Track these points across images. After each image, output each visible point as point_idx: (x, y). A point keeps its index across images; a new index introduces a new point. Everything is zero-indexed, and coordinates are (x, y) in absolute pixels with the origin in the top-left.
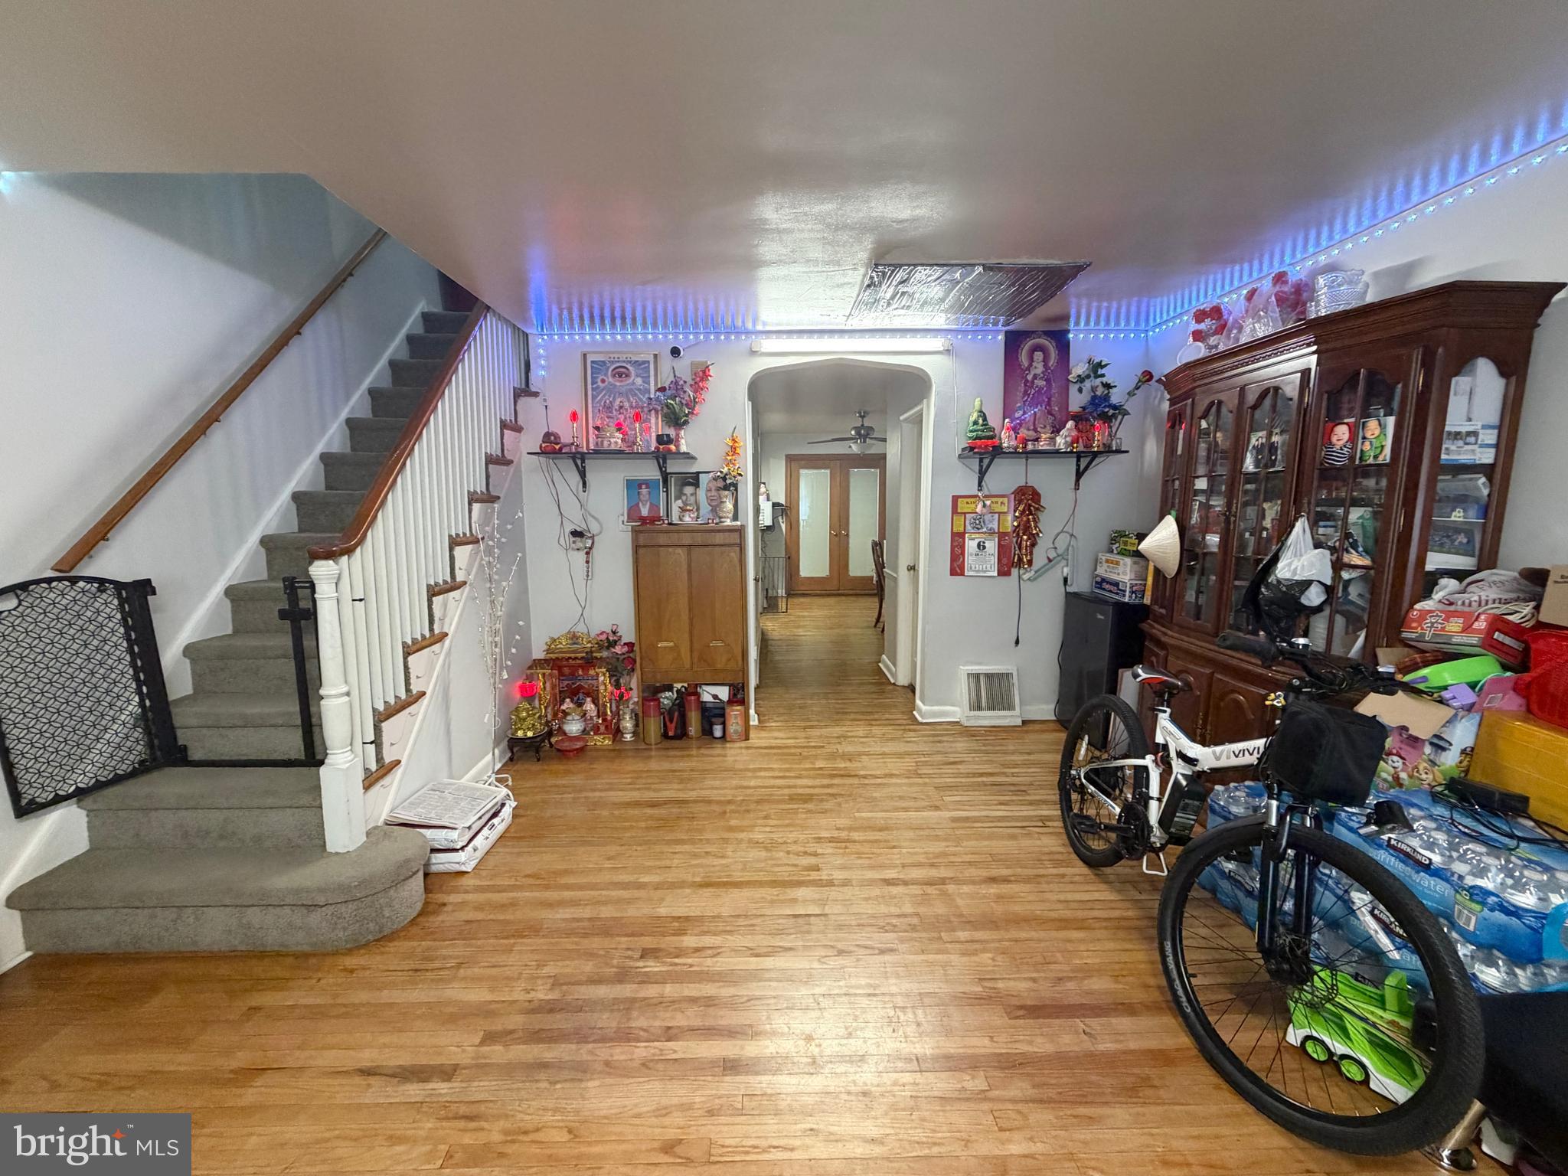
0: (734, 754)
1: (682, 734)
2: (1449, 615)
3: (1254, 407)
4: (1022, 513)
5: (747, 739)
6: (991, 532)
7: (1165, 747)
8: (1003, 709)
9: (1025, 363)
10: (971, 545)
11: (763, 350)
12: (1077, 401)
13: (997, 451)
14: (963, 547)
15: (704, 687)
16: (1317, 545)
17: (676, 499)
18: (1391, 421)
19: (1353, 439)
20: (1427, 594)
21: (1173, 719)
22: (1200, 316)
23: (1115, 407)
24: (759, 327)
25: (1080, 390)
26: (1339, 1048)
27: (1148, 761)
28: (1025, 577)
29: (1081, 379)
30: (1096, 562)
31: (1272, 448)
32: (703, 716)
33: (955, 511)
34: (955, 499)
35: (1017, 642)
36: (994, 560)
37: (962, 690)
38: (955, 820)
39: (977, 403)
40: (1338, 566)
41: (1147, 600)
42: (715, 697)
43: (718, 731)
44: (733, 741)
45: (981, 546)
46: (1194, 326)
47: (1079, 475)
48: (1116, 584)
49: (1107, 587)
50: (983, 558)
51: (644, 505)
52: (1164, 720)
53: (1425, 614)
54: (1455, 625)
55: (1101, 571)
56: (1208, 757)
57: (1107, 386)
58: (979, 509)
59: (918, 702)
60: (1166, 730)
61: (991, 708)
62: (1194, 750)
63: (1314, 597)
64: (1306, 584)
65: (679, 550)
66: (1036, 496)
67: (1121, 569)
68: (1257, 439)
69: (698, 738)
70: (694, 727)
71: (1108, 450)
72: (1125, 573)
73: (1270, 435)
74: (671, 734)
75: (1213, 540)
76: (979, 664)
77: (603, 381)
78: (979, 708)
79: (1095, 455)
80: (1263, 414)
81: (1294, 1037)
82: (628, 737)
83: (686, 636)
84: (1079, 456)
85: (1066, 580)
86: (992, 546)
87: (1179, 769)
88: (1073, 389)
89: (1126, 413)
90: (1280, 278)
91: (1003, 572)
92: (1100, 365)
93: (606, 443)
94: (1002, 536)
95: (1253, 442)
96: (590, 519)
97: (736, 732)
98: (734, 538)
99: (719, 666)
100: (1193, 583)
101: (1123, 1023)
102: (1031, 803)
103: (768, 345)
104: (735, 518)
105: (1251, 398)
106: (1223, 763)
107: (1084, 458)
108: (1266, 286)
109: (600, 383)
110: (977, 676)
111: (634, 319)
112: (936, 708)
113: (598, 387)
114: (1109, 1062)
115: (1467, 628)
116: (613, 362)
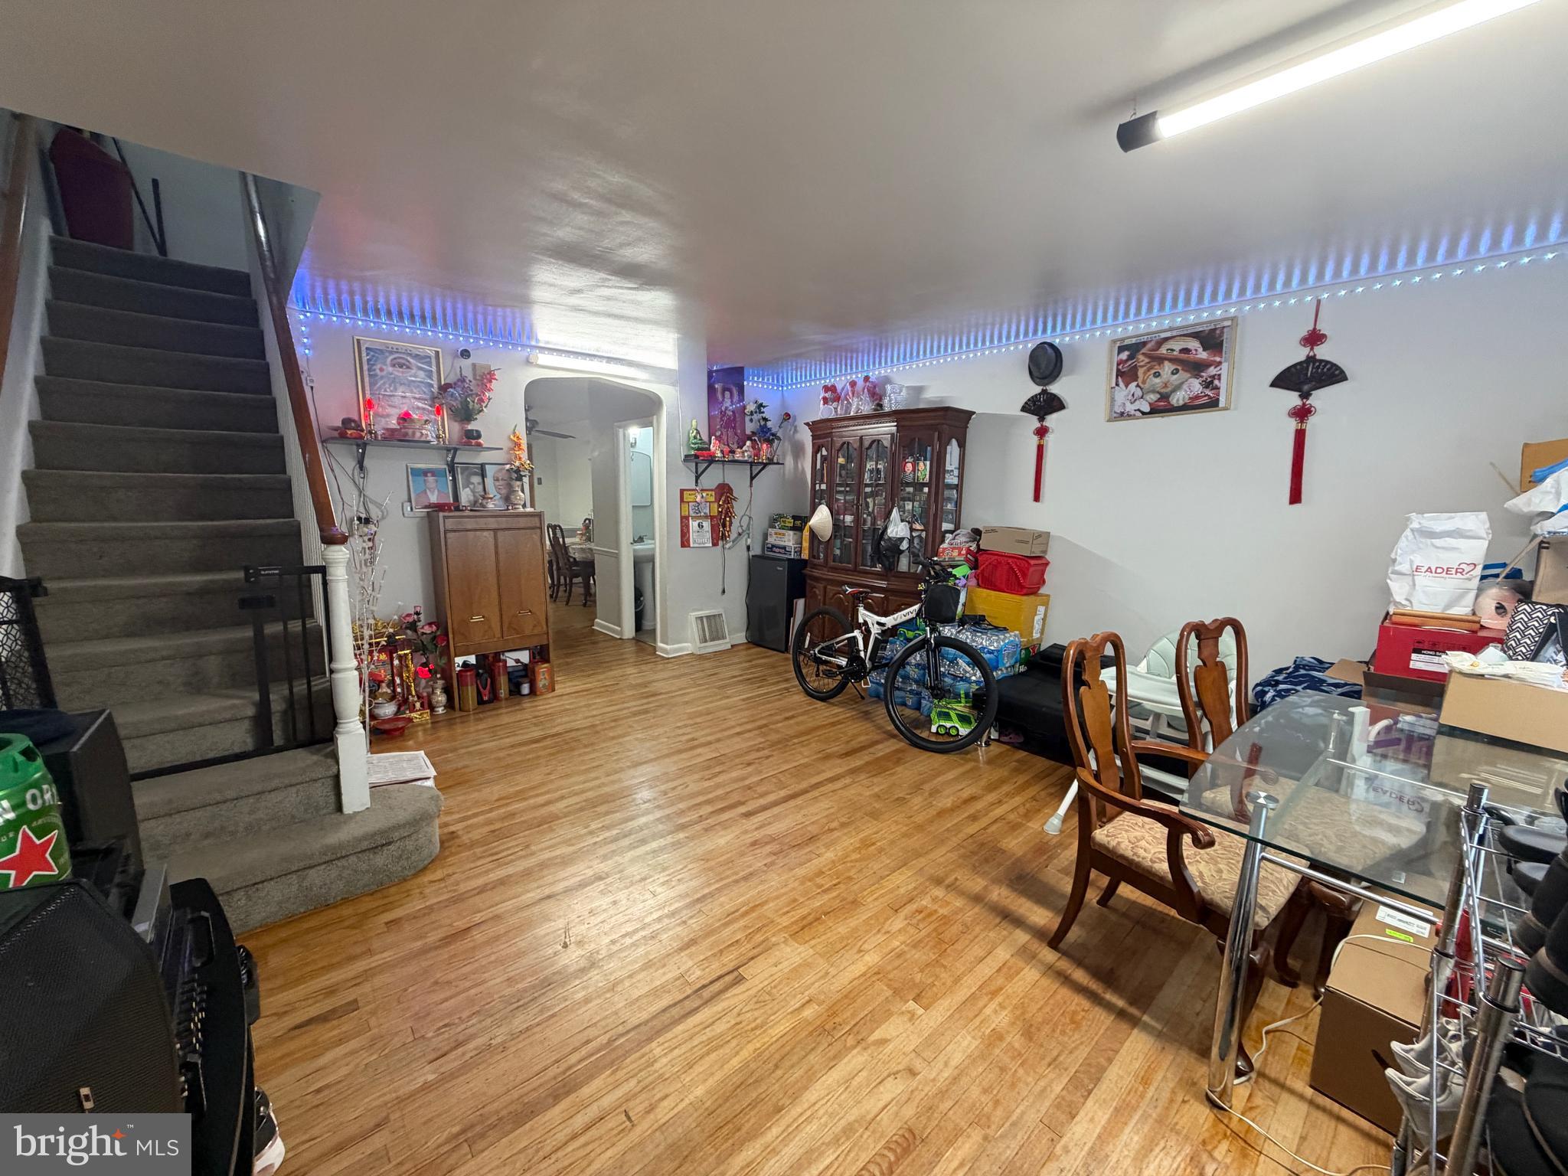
0: (546, 704)
1: (495, 697)
2: (954, 549)
3: (867, 449)
4: (724, 502)
5: (554, 690)
6: (706, 517)
7: (865, 623)
8: (719, 639)
9: (720, 399)
10: (693, 525)
11: (539, 362)
12: (750, 428)
13: (711, 460)
14: (688, 526)
15: (507, 654)
16: (902, 521)
17: (464, 488)
18: (928, 463)
19: (914, 470)
20: (943, 541)
21: (866, 608)
22: (826, 389)
23: (773, 435)
24: (533, 343)
25: (751, 420)
26: (948, 724)
27: (857, 633)
28: (727, 546)
29: (752, 413)
30: (765, 536)
31: (878, 471)
32: (510, 680)
33: (682, 500)
34: (682, 491)
35: (724, 592)
36: (709, 535)
37: (693, 630)
38: (744, 700)
39: (694, 423)
40: (912, 530)
41: (805, 555)
42: (517, 661)
43: (525, 689)
44: (542, 694)
45: (700, 526)
46: (822, 394)
47: (752, 478)
48: (784, 548)
49: (777, 550)
50: (701, 533)
51: (433, 493)
52: (862, 611)
53: (944, 549)
54: (955, 553)
55: (771, 540)
56: (890, 621)
57: (765, 419)
58: (698, 499)
59: (660, 644)
60: (863, 614)
61: (713, 640)
62: (883, 620)
63: (904, 545)
64: (902, 539)
65: (486, 533)
66: (730, 490)
67: (786, 539)
68: (870, 465)
69: (506, 699)
70: (503, 692)
71: (771, 462)
72: (789, 540)
73: (877, 464)
74: (486, 698)
75: (849, 519)
76: (701, 610)
77: (381, 370)
78: (706, 641)
79: (765, 465)
80: (873, 452)
81: (934, 729)
82: (440, 710)
83: (497, 610)
84: (752, 464)
85: (748, 548)
86: (707, 524)
87: (875, 630)
88: (747, 419)
89: (779, 439)
90: (867, 379)
91: (715, 544)
92: (761, 405)
93: (418, 434)
94: (712, 518)
95: (868, 467)
96: (371, 506)
97: (544, 685)
98: (535, 522)
99: (527, 632)
100: (838, 542)
101: (880, 746)
102: (773, 684)
103: (543, 359)
104: (532, 505)
105: (866, 444)
106: (899, 621)
107: (756, 467)
108: (860, 383)
109: (378, 371)
110: (701, 618)
111: (434, 318)
112: (676, 646)
113: (376, 375)
114: (886, 758)
115: (960, 554)
116: (391, 353)
